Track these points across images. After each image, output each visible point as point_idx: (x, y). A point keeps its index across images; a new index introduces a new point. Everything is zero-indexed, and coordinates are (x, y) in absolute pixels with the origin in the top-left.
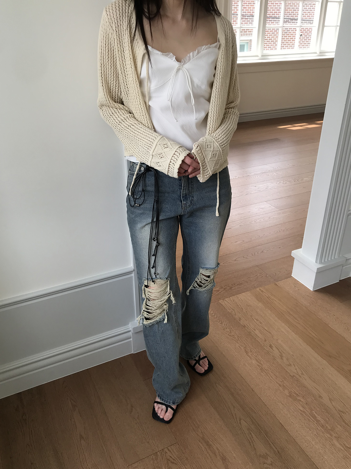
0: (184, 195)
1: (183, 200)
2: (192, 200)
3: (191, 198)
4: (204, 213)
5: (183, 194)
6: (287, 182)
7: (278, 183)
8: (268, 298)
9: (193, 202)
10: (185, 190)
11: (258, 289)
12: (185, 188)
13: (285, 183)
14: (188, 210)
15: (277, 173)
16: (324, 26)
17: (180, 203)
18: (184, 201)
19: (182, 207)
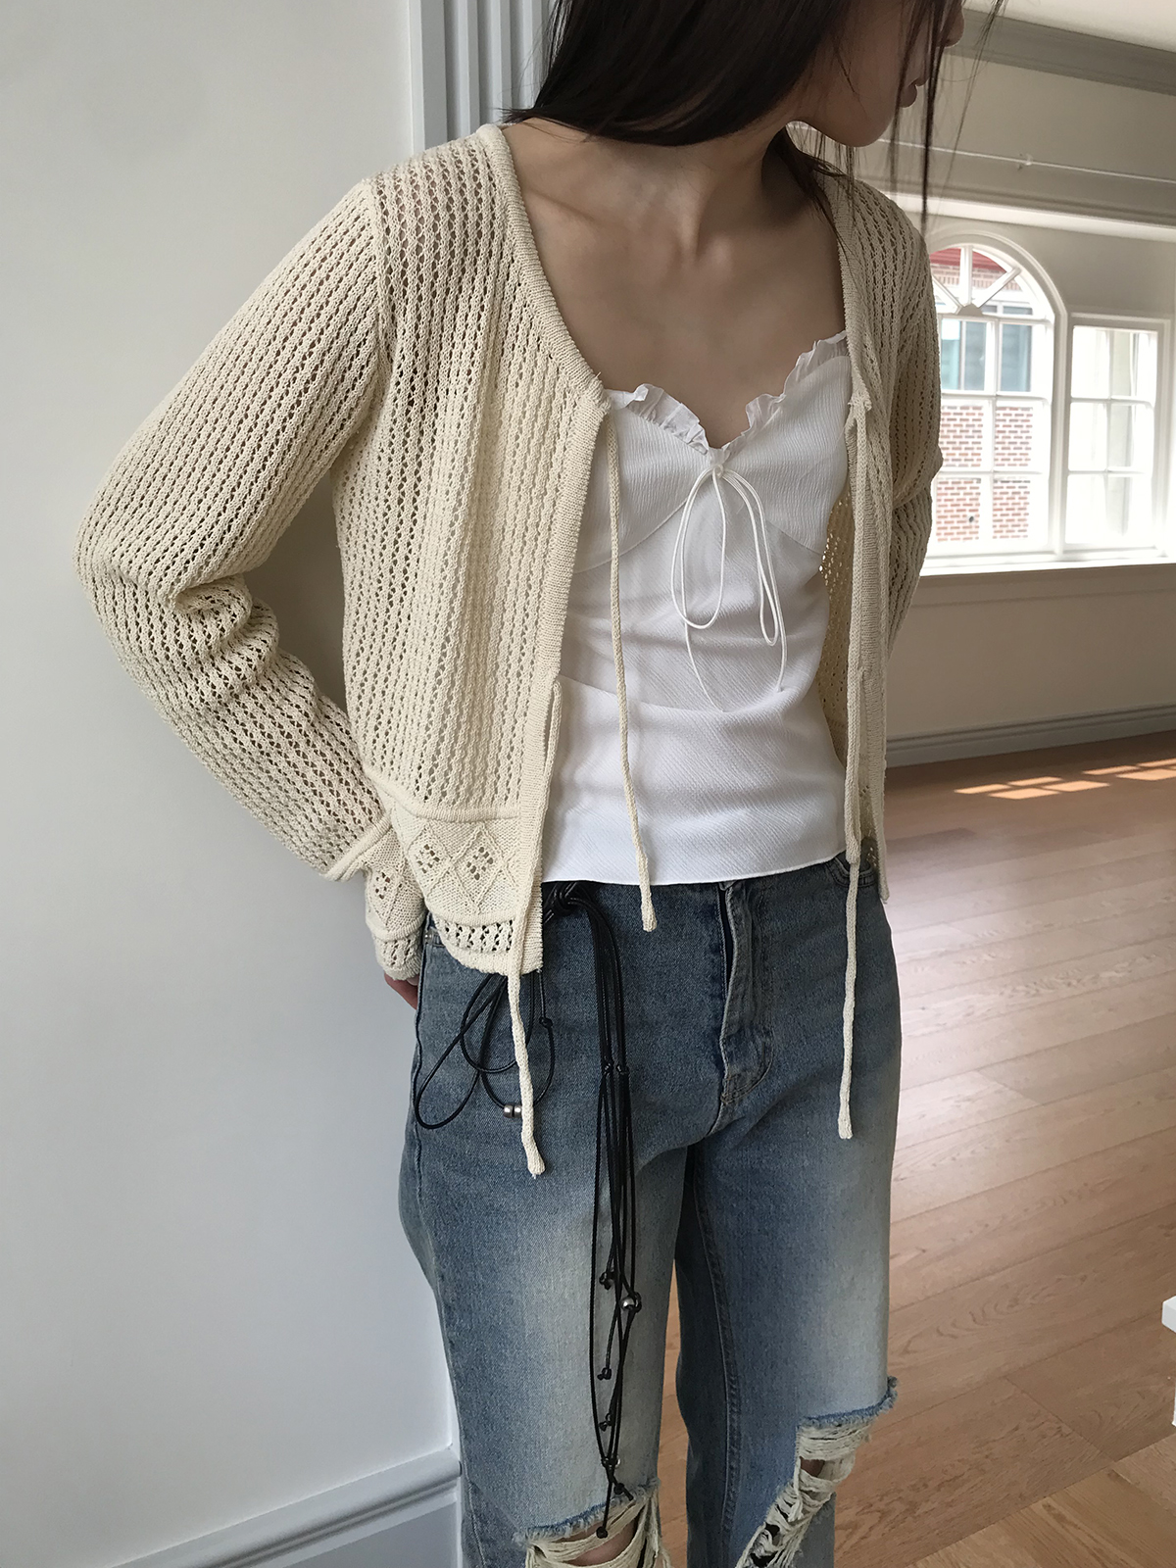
0: (734, 1030)
1: (730, 1056)
2: (766, 1049)
3: (759, 1041)
4: (816, 1116)
5: (730, 1024)
6: (1042, 991)
7: (1008, 992)
8: (1094, 1555)
9: (767, 1060)
10: (740, 999)
11: (1038, 1507)
12: (741, 989)
13: (1034, 992)
14: (746, 1103)
15: (993, 954)
16: (1066, 472)
17: (715, 1076)
18: (731, 1062)
19: (721, 1090)
